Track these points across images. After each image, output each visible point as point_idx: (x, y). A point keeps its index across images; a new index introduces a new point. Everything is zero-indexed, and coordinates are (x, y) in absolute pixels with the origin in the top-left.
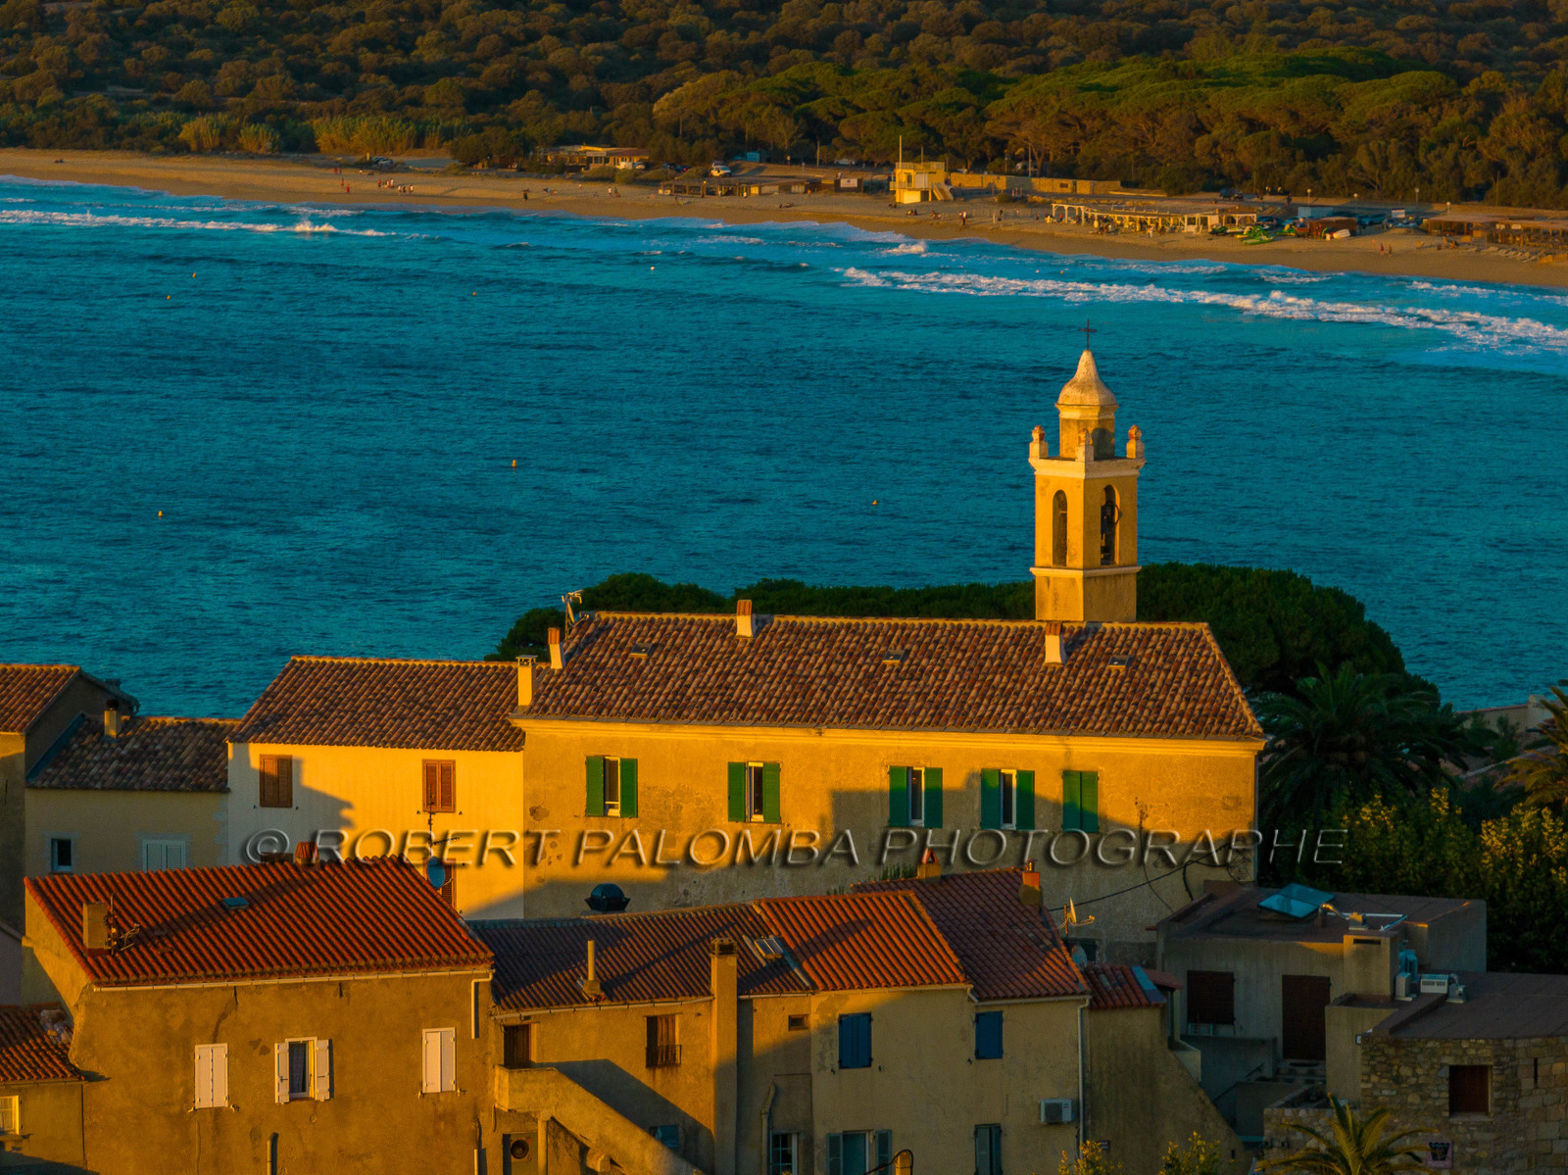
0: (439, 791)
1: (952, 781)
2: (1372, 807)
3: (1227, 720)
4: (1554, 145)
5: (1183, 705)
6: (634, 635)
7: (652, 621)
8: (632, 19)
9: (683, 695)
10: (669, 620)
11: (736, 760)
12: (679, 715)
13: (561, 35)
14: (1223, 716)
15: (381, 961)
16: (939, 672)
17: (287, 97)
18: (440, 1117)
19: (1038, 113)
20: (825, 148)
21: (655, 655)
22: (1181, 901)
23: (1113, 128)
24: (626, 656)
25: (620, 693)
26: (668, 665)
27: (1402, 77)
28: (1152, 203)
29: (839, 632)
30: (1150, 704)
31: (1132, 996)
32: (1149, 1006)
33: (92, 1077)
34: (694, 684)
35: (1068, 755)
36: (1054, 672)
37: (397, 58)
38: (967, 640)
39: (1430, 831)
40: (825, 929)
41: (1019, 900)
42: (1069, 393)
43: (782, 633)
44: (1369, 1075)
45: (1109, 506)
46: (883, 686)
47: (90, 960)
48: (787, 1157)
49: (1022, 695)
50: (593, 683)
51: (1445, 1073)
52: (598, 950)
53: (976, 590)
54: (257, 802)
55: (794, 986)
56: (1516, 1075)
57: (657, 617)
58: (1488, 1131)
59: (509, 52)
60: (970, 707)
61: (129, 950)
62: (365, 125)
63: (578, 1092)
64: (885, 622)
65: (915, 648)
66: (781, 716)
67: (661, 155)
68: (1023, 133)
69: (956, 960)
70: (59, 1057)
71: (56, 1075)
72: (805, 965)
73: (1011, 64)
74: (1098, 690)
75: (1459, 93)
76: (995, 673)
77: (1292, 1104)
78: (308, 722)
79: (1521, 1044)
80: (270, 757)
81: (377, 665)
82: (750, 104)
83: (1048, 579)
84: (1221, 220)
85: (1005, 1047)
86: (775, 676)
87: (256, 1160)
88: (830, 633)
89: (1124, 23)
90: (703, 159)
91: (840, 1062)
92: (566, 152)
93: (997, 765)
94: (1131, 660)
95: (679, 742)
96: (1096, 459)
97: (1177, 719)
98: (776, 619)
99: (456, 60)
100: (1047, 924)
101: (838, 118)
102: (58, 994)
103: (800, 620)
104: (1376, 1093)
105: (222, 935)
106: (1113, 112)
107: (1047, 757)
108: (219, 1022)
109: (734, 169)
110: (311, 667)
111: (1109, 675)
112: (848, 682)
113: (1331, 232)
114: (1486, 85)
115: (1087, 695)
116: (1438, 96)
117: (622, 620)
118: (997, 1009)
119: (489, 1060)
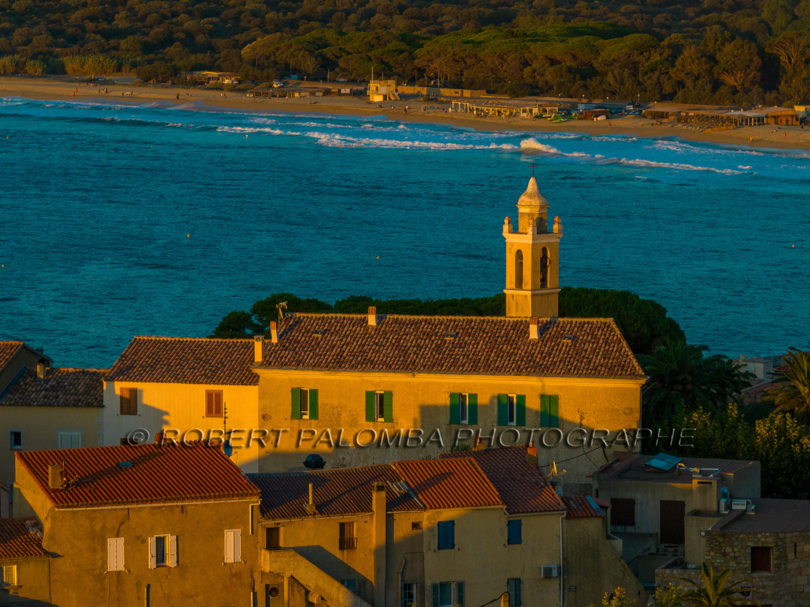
0: (215, 406)
1: (483, 400)
2: (698, 413)
3: (625, 368)
4: (710, 72)
5: (602, 361)
6: (314, 325)
7: (323, 317)
8: (226, 6)
9: (342, 356)
10: (332, 317)
11: (370, 390)
12: (340, 366)
13: (190, 14)
14: (623, 366)
15: (203, 495)
16: (474, 344)
17: (49, 46)
18: (234, 576)
19: (442, 55)
20: (332, 73)
21: (326, 335)
22: (603, 462)
23: (481, 63)
24: (311, 336)
25: (309, 355)
26: (333, 341)
27: (630, 37)
28: (503, 101)
29: (421, 323)
30: (585, 360)
31: (587, 511)
32: (596, 516)
33: (55, 556)
34: (347, 350)
35: (543, 386)
36: (534, 344)
37: (105, 26)
38: (488, 327)
39: (727, 425)
40: (429, 477)
41: (526, 462)
42: (523, 200)
43: (392, 324)
44: (709, 552)
45: (544, 258)
46: (445, 351)
47: (52, 494)
48: (411, 596)
49: (518, 355)
50: (294, 350)
51: (749, 551)
52: (313, 488)
53: (466, 301)
54: (119, 412)
55: (414, 507)
56: (785, 551)
57: (326, 316)
58: (771, 580)
59: (163, 23)
60: (491, 362)
61: (72, 489)
62: (91, 60)
63: (305, 562)
64: (445, 318)
65: (461, 331)
66: (393, 366)
67: (246, 76)
68: (435, 65)
69: (497, 493)
70: (37, 545)
71: (36, 555)
72: (420, 496)
73: (424, 30)
74: (558, 353)
75: (659, 45)
76: (504, 344)
77: (668, 567)
78: (145, 370)
79: (788, 535)
80: (126, 389)
81: (179, 341)
82: (292, 50)
83: (513, 296)
84: (539, 110)
85: (523, 538)
86: (389, 346)
87: (139, 598)
88: (416, 323)
89: (481, 9)
90: (269, 78)
91: (438, 546)
92: (197, 74)
93: (506, 392)
94: (574, 337)
95: (340, 380)
96: (538, 233)
97: (599, 368)
98: (388, 316)
99: (135, 26)
100: (541, 474)
101: (338, 57)
102: (35, 512)
103: (400, 317)
104: (713, 561)
105: (120, 481)
106: (481, 55)
107: (532, 388)
108: (120, 526)
109: (285, 84)
110: (145, 342)
111: (563, 345)
112: (427, 349)
113: (597, 116)
114: (673, 41)
115: (552, 356)
116: (648, 47)
117: (307, 317)
118: (519, 518)
119: (259, 546)
